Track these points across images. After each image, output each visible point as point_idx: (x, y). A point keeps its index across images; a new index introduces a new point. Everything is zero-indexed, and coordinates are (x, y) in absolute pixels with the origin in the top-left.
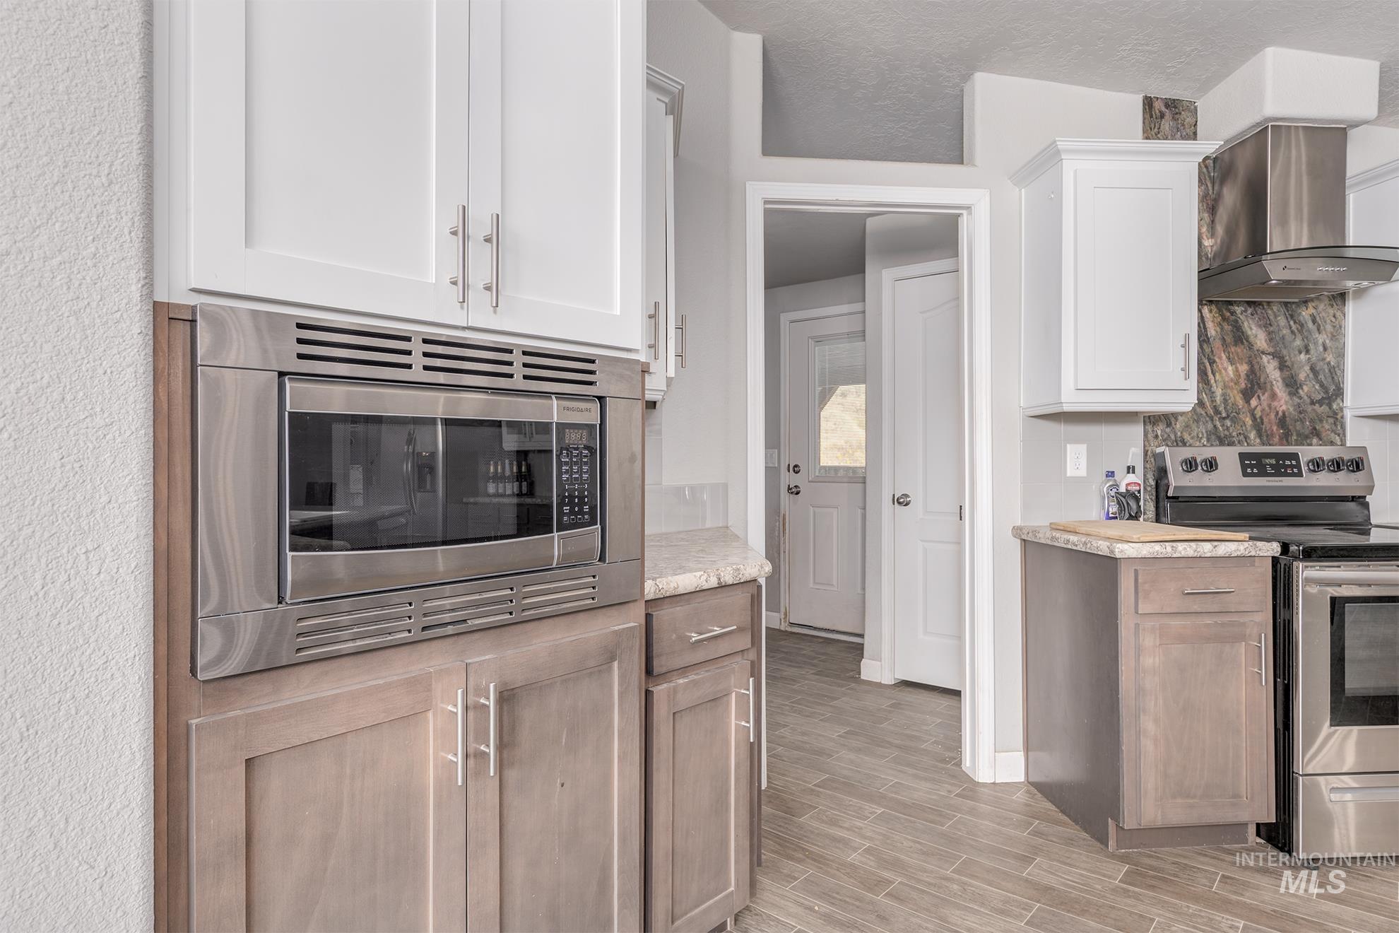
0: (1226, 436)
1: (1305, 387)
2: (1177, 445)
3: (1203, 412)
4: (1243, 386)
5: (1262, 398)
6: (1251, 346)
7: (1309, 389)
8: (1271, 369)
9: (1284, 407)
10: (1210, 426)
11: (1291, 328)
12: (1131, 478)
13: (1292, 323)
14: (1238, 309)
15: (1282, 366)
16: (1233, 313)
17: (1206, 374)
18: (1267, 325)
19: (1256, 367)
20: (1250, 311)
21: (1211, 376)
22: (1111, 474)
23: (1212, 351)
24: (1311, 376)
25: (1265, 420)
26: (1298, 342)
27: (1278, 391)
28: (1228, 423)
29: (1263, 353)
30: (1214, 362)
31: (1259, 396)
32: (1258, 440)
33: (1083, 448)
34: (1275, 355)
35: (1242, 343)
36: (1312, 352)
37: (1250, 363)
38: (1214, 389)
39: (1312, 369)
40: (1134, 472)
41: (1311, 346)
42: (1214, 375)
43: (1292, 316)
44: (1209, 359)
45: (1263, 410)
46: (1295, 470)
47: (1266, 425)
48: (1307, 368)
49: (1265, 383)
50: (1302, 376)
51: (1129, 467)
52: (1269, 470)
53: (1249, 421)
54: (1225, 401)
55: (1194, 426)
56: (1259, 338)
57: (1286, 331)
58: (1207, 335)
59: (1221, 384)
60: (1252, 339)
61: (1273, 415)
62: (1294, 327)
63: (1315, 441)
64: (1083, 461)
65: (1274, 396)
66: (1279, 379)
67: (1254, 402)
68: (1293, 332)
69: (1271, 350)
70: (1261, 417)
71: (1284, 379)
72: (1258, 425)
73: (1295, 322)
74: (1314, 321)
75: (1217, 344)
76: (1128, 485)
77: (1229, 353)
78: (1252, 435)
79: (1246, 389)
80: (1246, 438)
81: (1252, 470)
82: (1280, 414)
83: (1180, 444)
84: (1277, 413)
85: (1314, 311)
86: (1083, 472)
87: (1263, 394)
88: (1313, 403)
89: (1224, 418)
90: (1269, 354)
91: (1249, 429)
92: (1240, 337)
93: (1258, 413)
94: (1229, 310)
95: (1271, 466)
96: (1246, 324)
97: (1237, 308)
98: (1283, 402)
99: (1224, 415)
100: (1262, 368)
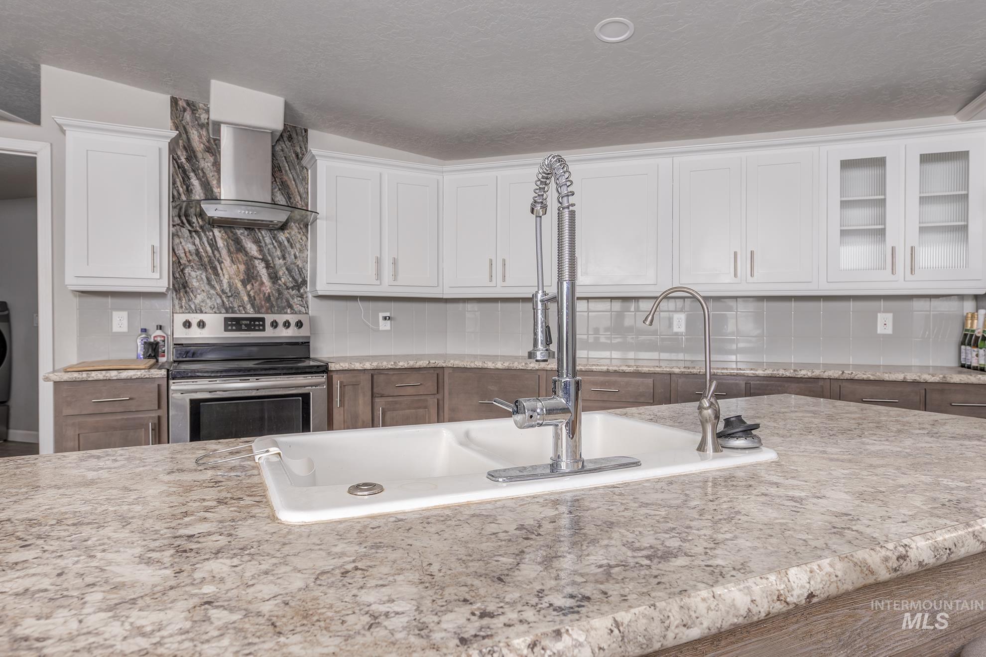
0: (230, 307)
1: (282, 279)
2: (197, 312)
3: (214, 293)
4: (242, 278)
5: (255, 285)
6: (247, 254)
7: (285, 278)
8: (261, 267)
9: (269, 291)
10: (219, 301)
11: (273, 244)
12: (159, 332)
13: (274, 242)
14: (239, 232)
15: (268, 267)
16: (235, 234)
17: (217, 270)
18: (257, 242)
19: (251, 266)
20: (246, 233)
21: (220, 271)
22: (144, 330)
23: (221, 256)
24: (287, 272)
25: (257, 298)
26: (279, 253)
27: (265, 281)
28: (231, 299)
29: (255, 258)
30: (222, 262)
31: (253, 285)
32: (252, 310)
33: (125, 314)
34: (263, 260)
35: (241, 252)
36: (288, 259)
37: (246, 264)
38: (222, 278)
39: (287, 269)
40: (161, 329)
41: (287, 255)
42: (222, 270)
43: (274, 238)
44: (218, 261)
45: (255, 292)
46: (261, 328)
47: (258, 301)
48: (284, 268)
49: (257, 276)
50: (281, 273)
51: (157, 326)
52: (243, 327)
53: (246, 299)
54: (230, 286)
55: (208, 301)
56: (252, 248)
57: (270, 246)
58: (217, 246)
59: (226, 276)
60: (248, 249)
61: (262, 296)
62: (275, 244)
63: (289, 311)
64: (125, 322)
65: (262, 283)
66: (266, 274)
67: (249, 287)
68: (275, 247)
69: (261, 257)
70: (254, 296)
71: (269, 274)
72: (252, 300)
73: (276, 241)
74: (288, 241)
75: (224, 252)
76: (155, 337)
77: (232, 257)
78: (249, 306)
79: (244, 279)
80: (244, 308)
81: (232, 327)
82: (267, 294)
83: (198, 311)
84: (265, 294)
85: (288, 235)
86: (125, 329)
87: (255, 283)
88: (288, 288)
89: (229, 297)
90: (259, 259)
91: (246, 303)
92: (240, 248)
93: (252, 293)
94: (232, 232)
95: (246, 325)
96: (244, 241)
97: (237, 231)
98: (268, 288)
99: (230, 294)
100: (254, 267)
